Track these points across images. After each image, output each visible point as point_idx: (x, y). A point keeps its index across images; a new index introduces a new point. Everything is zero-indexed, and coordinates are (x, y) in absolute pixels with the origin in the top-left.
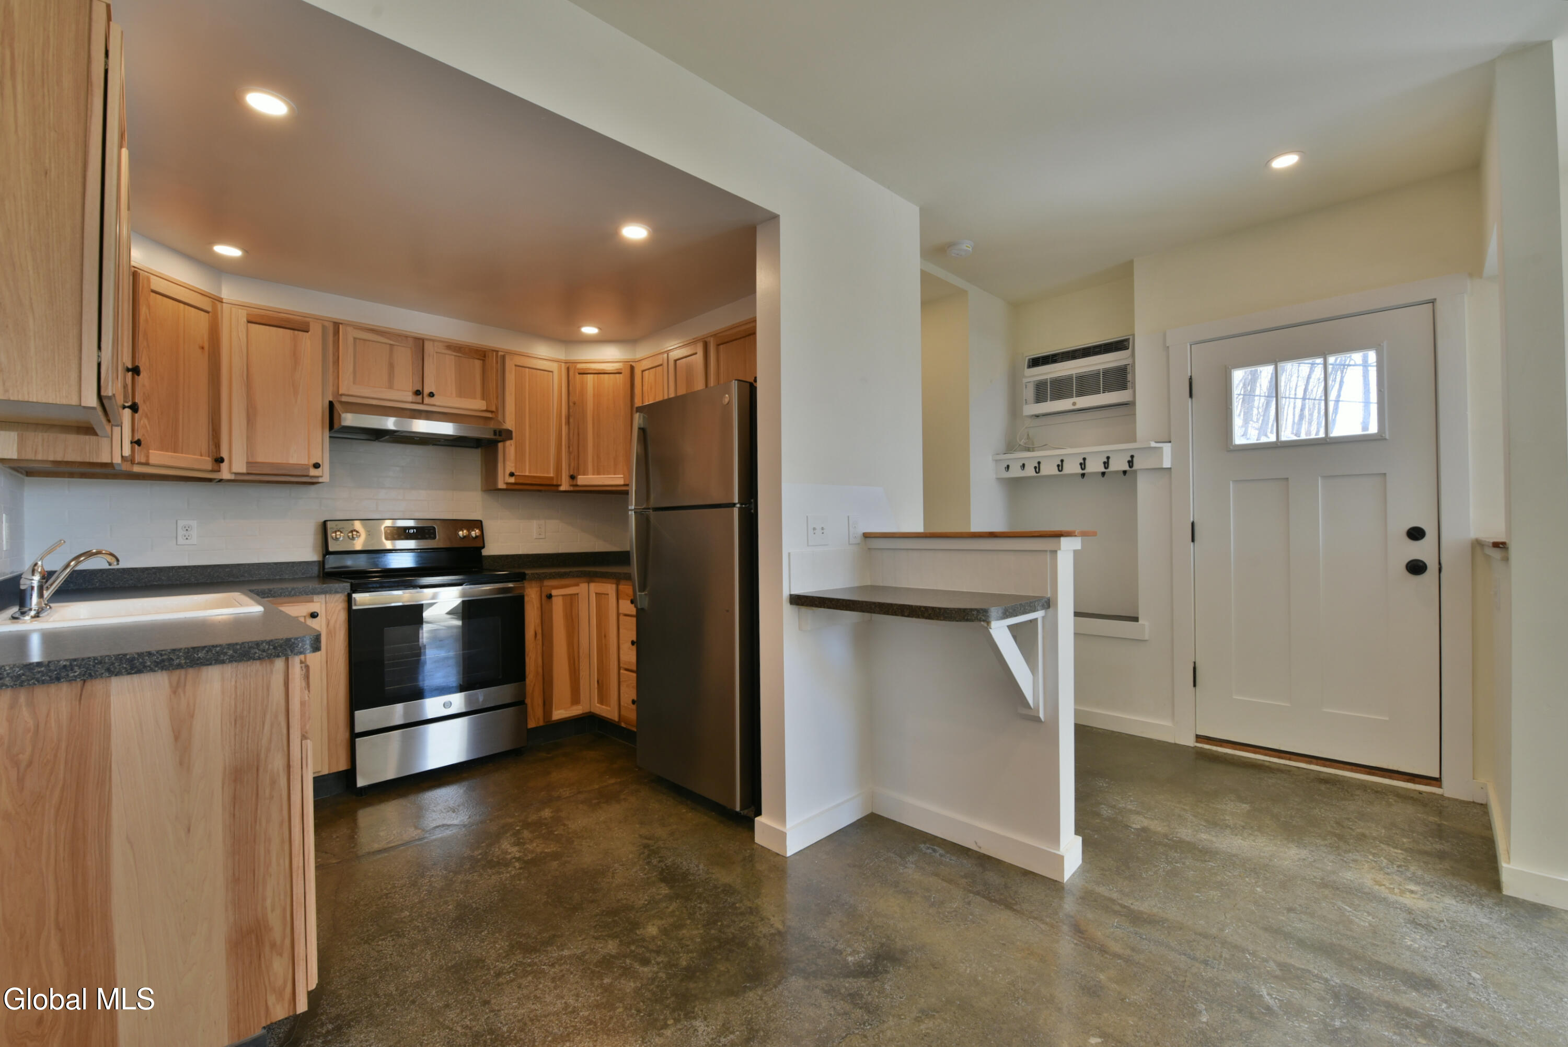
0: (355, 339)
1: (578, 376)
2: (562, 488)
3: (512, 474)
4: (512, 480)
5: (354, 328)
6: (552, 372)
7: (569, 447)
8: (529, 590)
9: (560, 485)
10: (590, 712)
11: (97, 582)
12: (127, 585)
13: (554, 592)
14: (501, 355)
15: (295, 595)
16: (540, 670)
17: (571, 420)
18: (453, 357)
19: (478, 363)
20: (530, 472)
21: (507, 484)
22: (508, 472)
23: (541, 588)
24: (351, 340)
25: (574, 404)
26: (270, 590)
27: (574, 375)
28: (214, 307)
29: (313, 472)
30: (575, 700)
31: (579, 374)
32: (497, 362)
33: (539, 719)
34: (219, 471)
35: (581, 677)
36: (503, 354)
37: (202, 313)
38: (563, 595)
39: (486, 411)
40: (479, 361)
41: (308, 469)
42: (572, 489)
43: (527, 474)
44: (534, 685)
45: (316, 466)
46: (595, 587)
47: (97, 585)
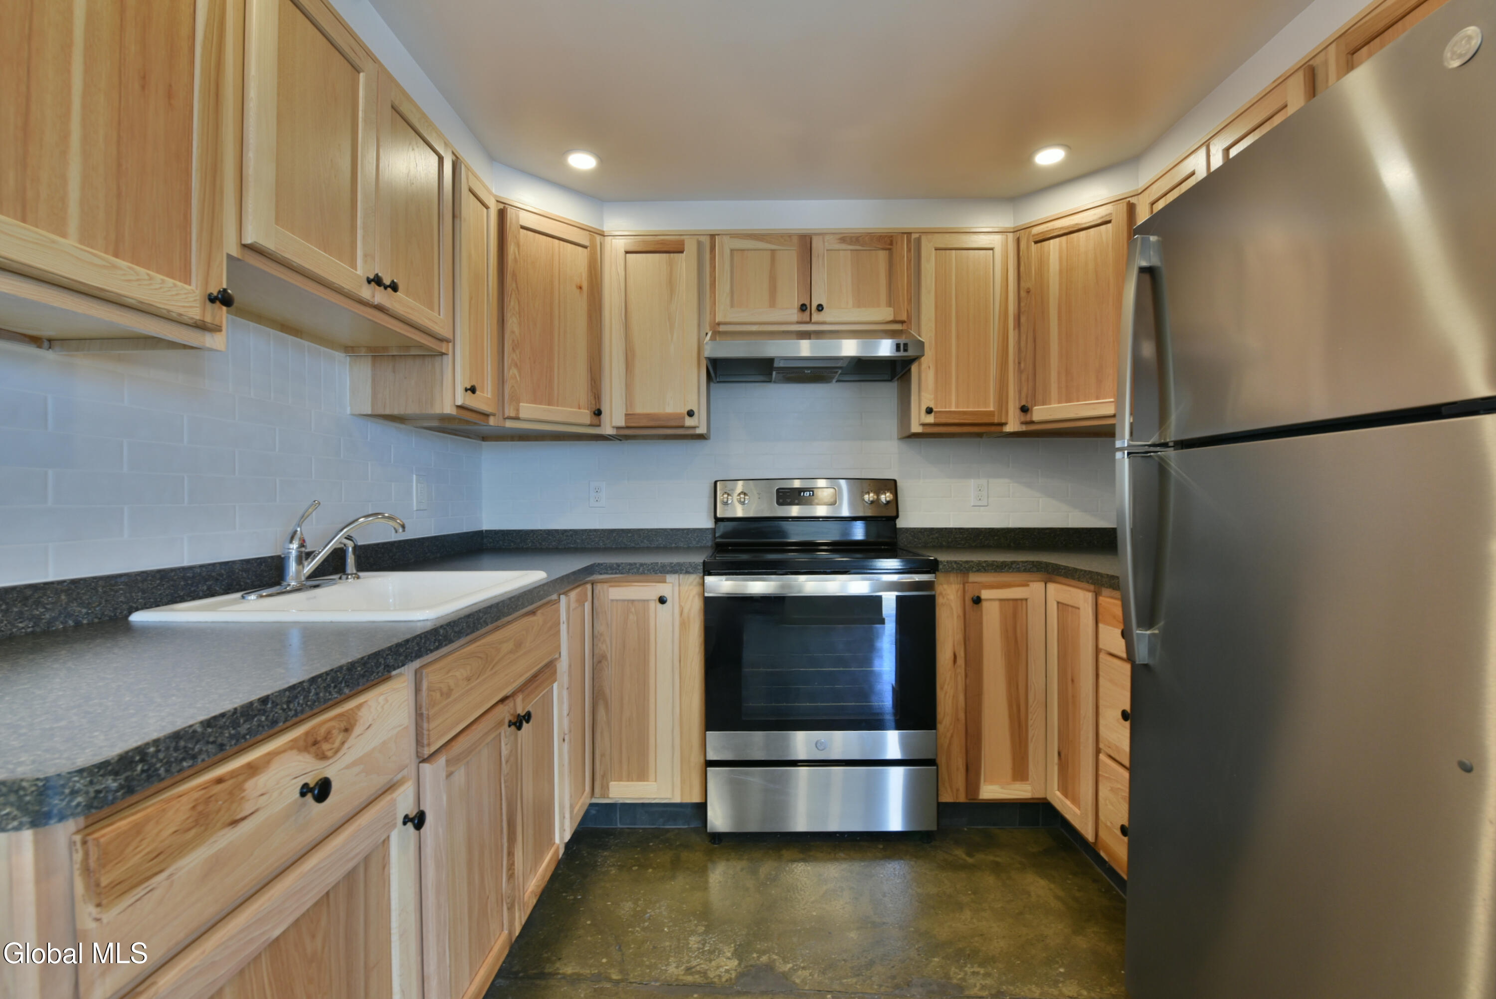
0: (732, 250)
1: (1034, 247)
2: (1009, 429)
3: (929, 411)
4: (930, 419)
5: (731, 237)
6: (992, 249)
7: (1019, 363)
8: (945, 586)
9: (1005, 424)
10: (1045, 799)
11: (530, 542)
12: (551, 546)
13: (985, 594)
14: (915, 239)
15: (643, 573)
16: (962, 715)
17: (1023, 319)
18: (849, 252)
19: (882, 255)
20: (957, 406)
21: (924, 425)
22: (924, 408)
23: (964, 584)
24: (727, 252)
25: (1028, 292)
26: (618, 565)
27: (1028, 247)
28: (592, 241)
29: (689, 422)
30: (1020, 773)
31: (1036, 242)
32: (909, 250)
33: (958, 790)
34: (599, 426)
35: (1030, 736)
36: (917, 235)
37: (580, 249)
38: (1001, 600)
39: (895, 322)
40: (885, 251)
41: (684, 418)
42: (1024, 428)
43: (953, 409)
44: (952, 736)
45: (691, 414)
46: (1058, 592)
47: (530, 545)
